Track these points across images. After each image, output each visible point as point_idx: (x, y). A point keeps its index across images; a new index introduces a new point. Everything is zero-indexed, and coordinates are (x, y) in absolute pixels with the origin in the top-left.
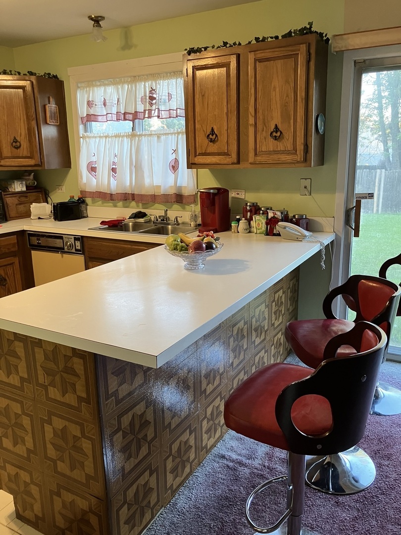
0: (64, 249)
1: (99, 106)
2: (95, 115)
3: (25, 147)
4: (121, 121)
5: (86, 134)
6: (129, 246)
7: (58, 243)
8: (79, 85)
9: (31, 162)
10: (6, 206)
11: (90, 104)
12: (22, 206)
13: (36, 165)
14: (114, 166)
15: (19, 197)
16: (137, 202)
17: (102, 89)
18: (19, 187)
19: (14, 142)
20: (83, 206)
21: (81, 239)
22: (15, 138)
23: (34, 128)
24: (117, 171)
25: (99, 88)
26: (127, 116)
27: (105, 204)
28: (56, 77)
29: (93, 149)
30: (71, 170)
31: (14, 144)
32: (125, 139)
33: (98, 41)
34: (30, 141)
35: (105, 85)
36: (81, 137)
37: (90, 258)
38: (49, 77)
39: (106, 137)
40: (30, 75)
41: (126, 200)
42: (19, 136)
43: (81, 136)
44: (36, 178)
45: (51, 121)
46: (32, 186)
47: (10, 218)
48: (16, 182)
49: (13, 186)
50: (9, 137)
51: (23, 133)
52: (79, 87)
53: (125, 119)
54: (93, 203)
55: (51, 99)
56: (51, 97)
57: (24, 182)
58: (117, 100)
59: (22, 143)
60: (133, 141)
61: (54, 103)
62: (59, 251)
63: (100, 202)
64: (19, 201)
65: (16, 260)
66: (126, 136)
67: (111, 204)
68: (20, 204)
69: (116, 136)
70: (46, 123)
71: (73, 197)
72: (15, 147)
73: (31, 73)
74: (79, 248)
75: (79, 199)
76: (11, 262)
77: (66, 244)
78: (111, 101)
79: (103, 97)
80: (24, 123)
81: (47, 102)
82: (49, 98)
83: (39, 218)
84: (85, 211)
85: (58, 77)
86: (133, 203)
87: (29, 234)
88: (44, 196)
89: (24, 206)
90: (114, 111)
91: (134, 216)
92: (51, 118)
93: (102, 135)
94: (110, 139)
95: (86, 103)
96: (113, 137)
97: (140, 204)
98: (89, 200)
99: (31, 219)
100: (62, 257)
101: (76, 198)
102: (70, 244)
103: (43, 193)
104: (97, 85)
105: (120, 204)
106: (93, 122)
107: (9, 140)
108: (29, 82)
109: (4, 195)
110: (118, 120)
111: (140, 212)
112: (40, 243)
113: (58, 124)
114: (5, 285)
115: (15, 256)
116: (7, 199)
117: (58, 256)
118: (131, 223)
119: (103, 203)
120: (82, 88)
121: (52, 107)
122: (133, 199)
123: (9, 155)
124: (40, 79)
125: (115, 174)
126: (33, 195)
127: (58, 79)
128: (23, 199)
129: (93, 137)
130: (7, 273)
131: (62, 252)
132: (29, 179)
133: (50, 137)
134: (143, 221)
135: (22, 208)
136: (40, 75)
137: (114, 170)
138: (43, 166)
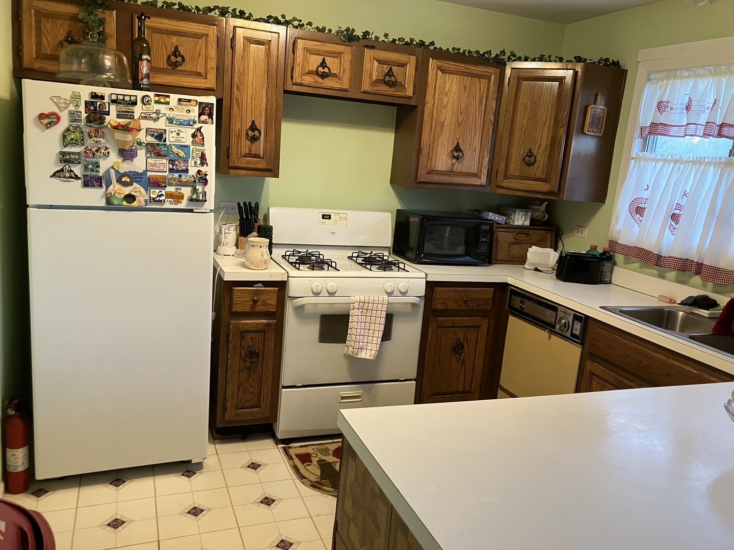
0: (554, 327)
1: (678, 111)
2: (666, 125)
3: (541, 164)
4: (711, 137)
5: (641, 154)
6: (663, 357)
7: (549, 315)
8: (652, 77)
9: (544, 187)
10: (494, 242)
11: (661, 106)
12: (518, 246)
13: (550, 193)
14: (677, 212)
15: (517, 234)
16: (705, 279)
17: (691, 82)
18: (520, 220)
19: (528, 155)
20: (607, 265)
21: (585, 320)
22: (530, 150)
23: (561, 138)
24: (681, 220)
25: (684, 81)
26: (725, 131)
27: (645, 270)
28: (616, 64)
29: (648, 179)
30: (604, 206)
31: (527, 159)
32: (712, 169)
33: (700, 4)
34: (551, 157)
35: (697, 76)
36: (633, 158)
37: (591, 354)
38: (605, 65)
39: (676, 162)
40: (577, 62)
41: (683, 271)
42: (537, 148)
43: (634, 156)
44: (549, 210)
45: (590, 129)
46: (539, 221)
47: (496, 260)
48: (517, 211)
49: (513, 217)
50: (522, 148)
51: (543, 145)
52: (650, 80)
53: (720, 135)
54: (625, 263)
55: (599, 98)
56: (599, 94)
57: (530, 214)
58: (713, 102)
59: (538, 158)
60: (726, 174)
61: (603, 103)
62: (546, 328)
63: (637, 265)
64: (516, 239)
65: (485, 323)
66: (715, 164)
67: (656, 272)
68: (516, 243)
69: (694, 163)
70: (582, 132)
71: (595, 248)
72: (526, 164)
73: (579, 59)
74: (577, 333)
75: (604, 253)
76: (478, 324)
77: (560, 321)
78: (701, 104)
79: (688, 96)
80: (549, 131)
81: (593, 102)
82: (597, 95)
83: (536, 269)
84: (608, 274)
85: (621, 63)
86: (697, 279)
87: (511, 290)
88: (554, 237)
89: (520, 248)
90: (703, 120)
91: (691, 301)
92: (592, 124)
93: (669, 158)
94: (682, 167)
95: (655, 104)
96: (689, 162)
97: (710, 285)
98: (619, 258)
99: (525, 268)
100: (550, 338)
101: (600, 250)
102: (565, 323)
103: (554, 233)
104: (683, 77)
105: (672, 274)
106: (659, 136)
107: (522, 153)
108: (572, 71)
109: (497, 228)
110: (706, 135)
111: (706, 298)
112: (523, 309)
113: (601, 134)
114: (460, 354)
115: (484, 316)
116: (499, 234)
117: (543, 334)
118: (681, 313)
119: (641, 267)
120: (655, 81)
121: (599, 108)
122: (698, 273)
123: (517, 173)
124: (590, 68)
125: (676, 224)
126: (537, 234)
127: (620, 67)
128: (522, 237)
129: (653, 160)
130: (468, 337)
131: (551, 331)
132: (538, 210)
133: (583, 153)
134: (707, 315)
135: (516, 249)
136: (593, 61)
137: (675, 217)
138: (561, 194)
